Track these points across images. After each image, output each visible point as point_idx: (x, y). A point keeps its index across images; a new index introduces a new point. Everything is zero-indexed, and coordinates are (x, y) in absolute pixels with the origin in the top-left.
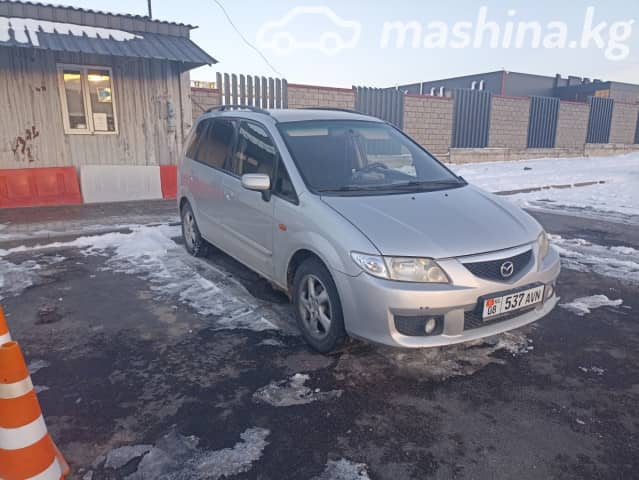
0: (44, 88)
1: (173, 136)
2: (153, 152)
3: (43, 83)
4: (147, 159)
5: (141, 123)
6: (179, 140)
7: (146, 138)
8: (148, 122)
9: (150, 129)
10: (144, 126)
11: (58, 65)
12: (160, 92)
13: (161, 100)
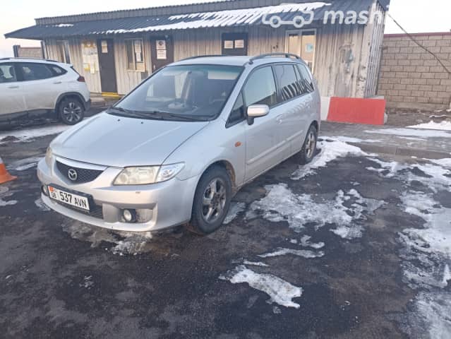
0: (277, 46)
1: (350, 76)
2: (333, 88)
3: (278, 43)
4: (328, 92)
5: (329, 66)
6: (355, 79)
7: (330, 77)
8: (334, 66)
9: (334, 70)
10: (330, 68)
11: (287, 31)
12: (346, 42)
13: (346, 49)
